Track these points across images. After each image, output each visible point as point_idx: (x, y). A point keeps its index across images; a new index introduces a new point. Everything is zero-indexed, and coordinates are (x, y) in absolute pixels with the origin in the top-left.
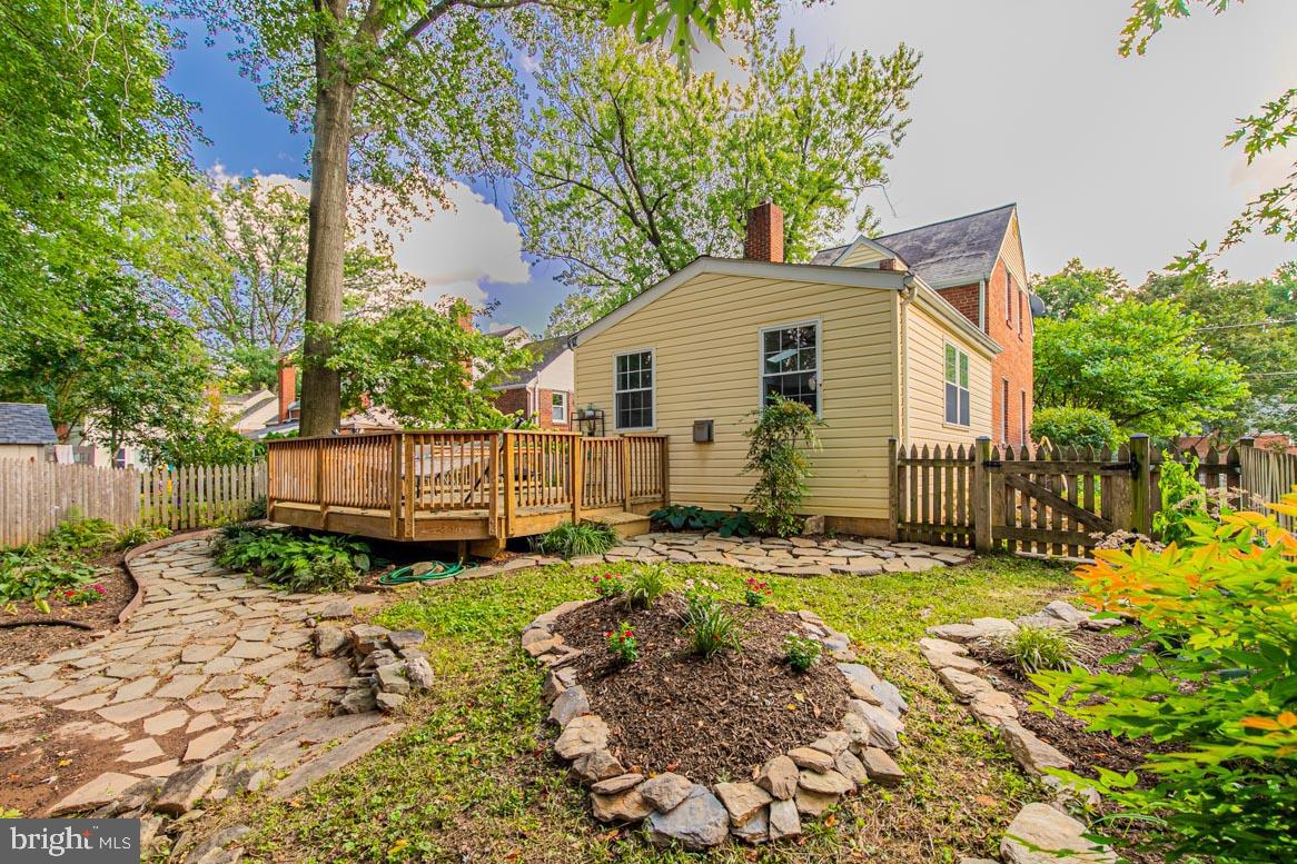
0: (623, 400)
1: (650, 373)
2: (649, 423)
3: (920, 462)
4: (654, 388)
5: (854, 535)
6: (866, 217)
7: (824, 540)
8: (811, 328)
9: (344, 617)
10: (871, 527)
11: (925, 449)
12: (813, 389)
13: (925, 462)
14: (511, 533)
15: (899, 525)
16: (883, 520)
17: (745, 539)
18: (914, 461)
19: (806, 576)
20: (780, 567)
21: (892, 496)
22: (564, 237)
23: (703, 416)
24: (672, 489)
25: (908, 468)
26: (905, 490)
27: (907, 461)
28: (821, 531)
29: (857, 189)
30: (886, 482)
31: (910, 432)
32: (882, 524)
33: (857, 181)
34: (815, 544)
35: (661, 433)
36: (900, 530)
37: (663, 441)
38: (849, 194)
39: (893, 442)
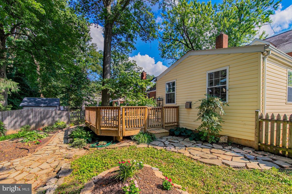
0: (168, 95)
1: (174, 88)
2: (174, 102)
3: (270, 120)
4: (175, 92)
5: (239, 145)
6: (262, 34)
7: (226, 146)
8: (225, 71)
9: (70, 158)
10: (247, 143)
11: (273, 115)
12: (225, 92)
13: (272, 120)
14: (124, 135)
15: (259, 144)
16: (252, 141)
17: (197, 142)
18: (267, 120)
19: (211, 164)
20: (202, 158)
21: (256, 133)
22: (171, 53)
23: (189, 100)
24: (180, 122)
25: (264, 123)
26: (262, 131)
27: (264, 120)
28: (226, 142)
29: (260, 27)
30: (254, 127)
31: (266, 107)
32: (252, 142)
33: (259, 24)
34: (222, 148)
35: (177, 105)
36: (259, 146)
37: (177, 107)
38: (256, 29)
39: (257, 112)
